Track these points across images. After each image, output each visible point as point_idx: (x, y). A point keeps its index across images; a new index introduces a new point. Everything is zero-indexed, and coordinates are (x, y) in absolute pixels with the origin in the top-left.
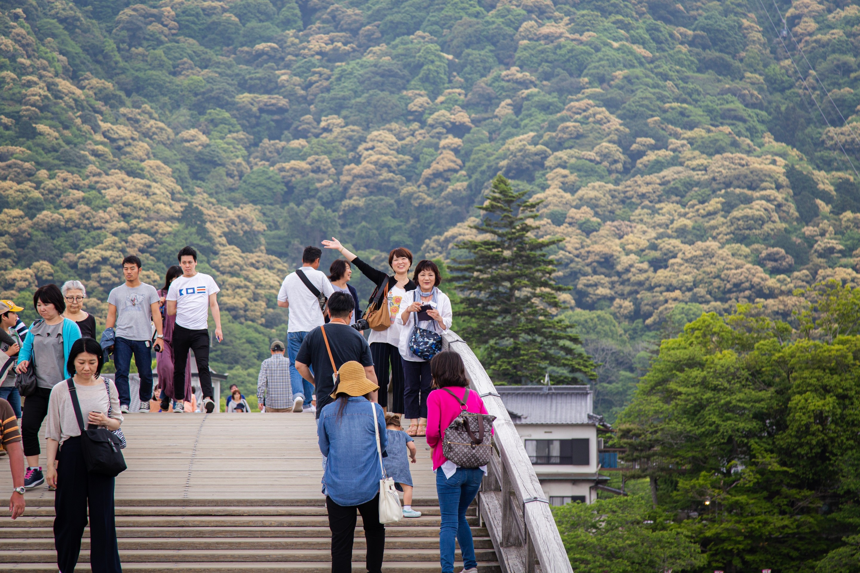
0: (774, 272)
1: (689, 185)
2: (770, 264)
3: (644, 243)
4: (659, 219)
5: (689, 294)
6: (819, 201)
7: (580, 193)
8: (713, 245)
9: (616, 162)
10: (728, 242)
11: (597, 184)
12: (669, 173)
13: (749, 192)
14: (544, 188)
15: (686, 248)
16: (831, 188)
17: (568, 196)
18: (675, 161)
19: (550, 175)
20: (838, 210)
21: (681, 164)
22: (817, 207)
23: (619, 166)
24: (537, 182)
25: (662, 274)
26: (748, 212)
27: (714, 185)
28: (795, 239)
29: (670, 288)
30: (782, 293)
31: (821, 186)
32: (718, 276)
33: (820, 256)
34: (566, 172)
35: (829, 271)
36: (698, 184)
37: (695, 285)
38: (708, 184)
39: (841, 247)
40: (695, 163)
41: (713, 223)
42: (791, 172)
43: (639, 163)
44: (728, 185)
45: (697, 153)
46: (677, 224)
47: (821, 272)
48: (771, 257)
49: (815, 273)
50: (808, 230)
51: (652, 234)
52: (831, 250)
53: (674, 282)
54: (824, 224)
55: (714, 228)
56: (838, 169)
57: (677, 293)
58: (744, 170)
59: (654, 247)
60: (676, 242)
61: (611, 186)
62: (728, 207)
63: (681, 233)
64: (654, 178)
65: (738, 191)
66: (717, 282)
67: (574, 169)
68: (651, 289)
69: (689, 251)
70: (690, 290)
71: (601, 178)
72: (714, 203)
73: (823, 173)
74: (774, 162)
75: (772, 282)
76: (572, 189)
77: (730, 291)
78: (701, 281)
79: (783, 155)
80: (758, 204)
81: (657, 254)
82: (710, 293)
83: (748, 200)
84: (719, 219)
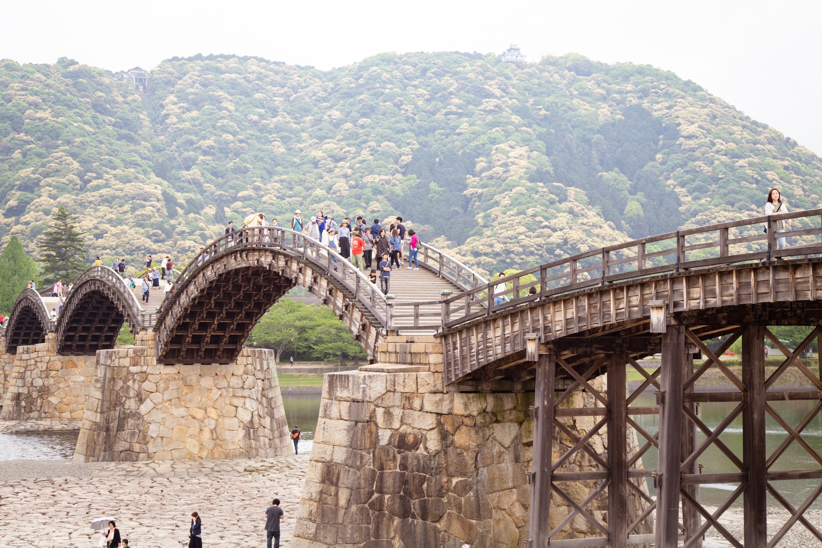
0: (156, 241)
1: (114, 198)
2: (154, 238)
3: (91, 226)
4: (99, 214)
5: (114, 251)
6: (178, 208)
7: (58, 200)
8: (126, 228)
9: (76, 184)
10: (133, 226)
11: (67, 195)
12: (104, 191)
13: (144, 203)
14: (39, 196)
15: (113, 229)
16: (183, 202)
17: (52, 201)
18: (107, 186)
19: (43, 190)
20: (187, 213)
21: (110, 187)
22: (177, 211)
23: (78, 187)
24: (36, 193)
25: (100, 241)
26: (143, 212)
27: (127, 198)
28: (166, 226)
29: (104, 248)
30: (160, 252)
31: (179, 201)
32: (128, 243)
33: (178, 234)
34: (51, 189)
35: (182, 242)
36: (118, 197)
37: (117, 247)
38: (123, 197)
39: (188, 231)
40: (116, 187)
41: (126, 217)
42: (164, 193)
43: (89, 186)
44: (133, 198)
45: (118, 182)
46: (108, 217)
47: (179, 242)
48: (155, 235)
49: (175, 243)
50: (173, 222)
51: (95, 221)
52: (184, 232)
53: (107, 245)
54: (180, 219)
55: (126, 219)
56: (187, 192)
57: (108, 251)
58: (141, 191)
59: (96, 228)
60: (107, 226)
61: (74, 197)
62: (133, 209)
63: (110, 221)
64: (96, 193)
65: (138, 201)
66: (128, 246)
67: (55, 187)
68: (95, 248)
69: (114, 230)
70: (114, 249)
71: (69, 192)
72: (127, 207)
73: (179, 194)
74: (156, 188)
75: (155, 246)
76: (54, 197)
77: (134, 250)
78: (120, 245)
79: (160, 184)
80: (148, 209)
81: (98, 231)
82: (124, 251)
83: (143, 206)
84: (129, 215)
